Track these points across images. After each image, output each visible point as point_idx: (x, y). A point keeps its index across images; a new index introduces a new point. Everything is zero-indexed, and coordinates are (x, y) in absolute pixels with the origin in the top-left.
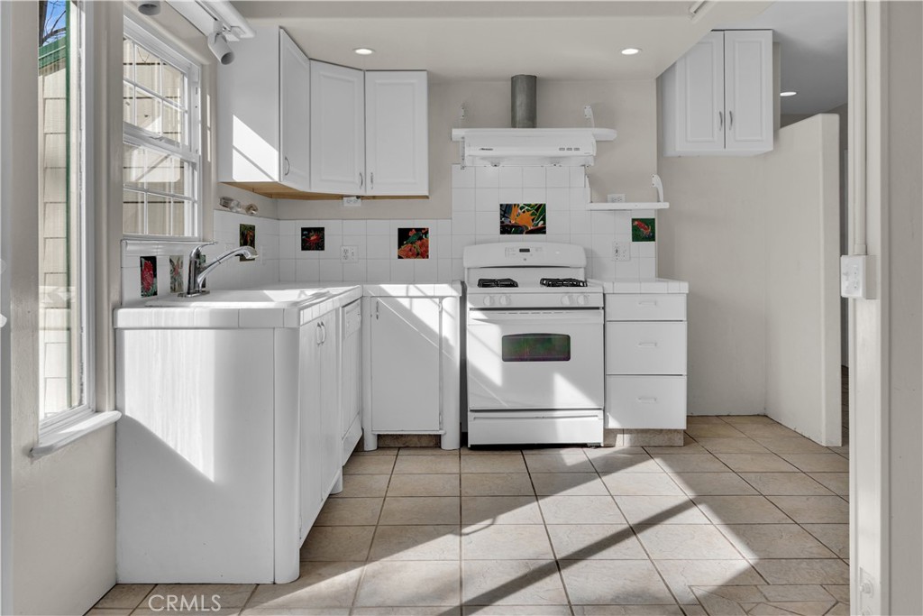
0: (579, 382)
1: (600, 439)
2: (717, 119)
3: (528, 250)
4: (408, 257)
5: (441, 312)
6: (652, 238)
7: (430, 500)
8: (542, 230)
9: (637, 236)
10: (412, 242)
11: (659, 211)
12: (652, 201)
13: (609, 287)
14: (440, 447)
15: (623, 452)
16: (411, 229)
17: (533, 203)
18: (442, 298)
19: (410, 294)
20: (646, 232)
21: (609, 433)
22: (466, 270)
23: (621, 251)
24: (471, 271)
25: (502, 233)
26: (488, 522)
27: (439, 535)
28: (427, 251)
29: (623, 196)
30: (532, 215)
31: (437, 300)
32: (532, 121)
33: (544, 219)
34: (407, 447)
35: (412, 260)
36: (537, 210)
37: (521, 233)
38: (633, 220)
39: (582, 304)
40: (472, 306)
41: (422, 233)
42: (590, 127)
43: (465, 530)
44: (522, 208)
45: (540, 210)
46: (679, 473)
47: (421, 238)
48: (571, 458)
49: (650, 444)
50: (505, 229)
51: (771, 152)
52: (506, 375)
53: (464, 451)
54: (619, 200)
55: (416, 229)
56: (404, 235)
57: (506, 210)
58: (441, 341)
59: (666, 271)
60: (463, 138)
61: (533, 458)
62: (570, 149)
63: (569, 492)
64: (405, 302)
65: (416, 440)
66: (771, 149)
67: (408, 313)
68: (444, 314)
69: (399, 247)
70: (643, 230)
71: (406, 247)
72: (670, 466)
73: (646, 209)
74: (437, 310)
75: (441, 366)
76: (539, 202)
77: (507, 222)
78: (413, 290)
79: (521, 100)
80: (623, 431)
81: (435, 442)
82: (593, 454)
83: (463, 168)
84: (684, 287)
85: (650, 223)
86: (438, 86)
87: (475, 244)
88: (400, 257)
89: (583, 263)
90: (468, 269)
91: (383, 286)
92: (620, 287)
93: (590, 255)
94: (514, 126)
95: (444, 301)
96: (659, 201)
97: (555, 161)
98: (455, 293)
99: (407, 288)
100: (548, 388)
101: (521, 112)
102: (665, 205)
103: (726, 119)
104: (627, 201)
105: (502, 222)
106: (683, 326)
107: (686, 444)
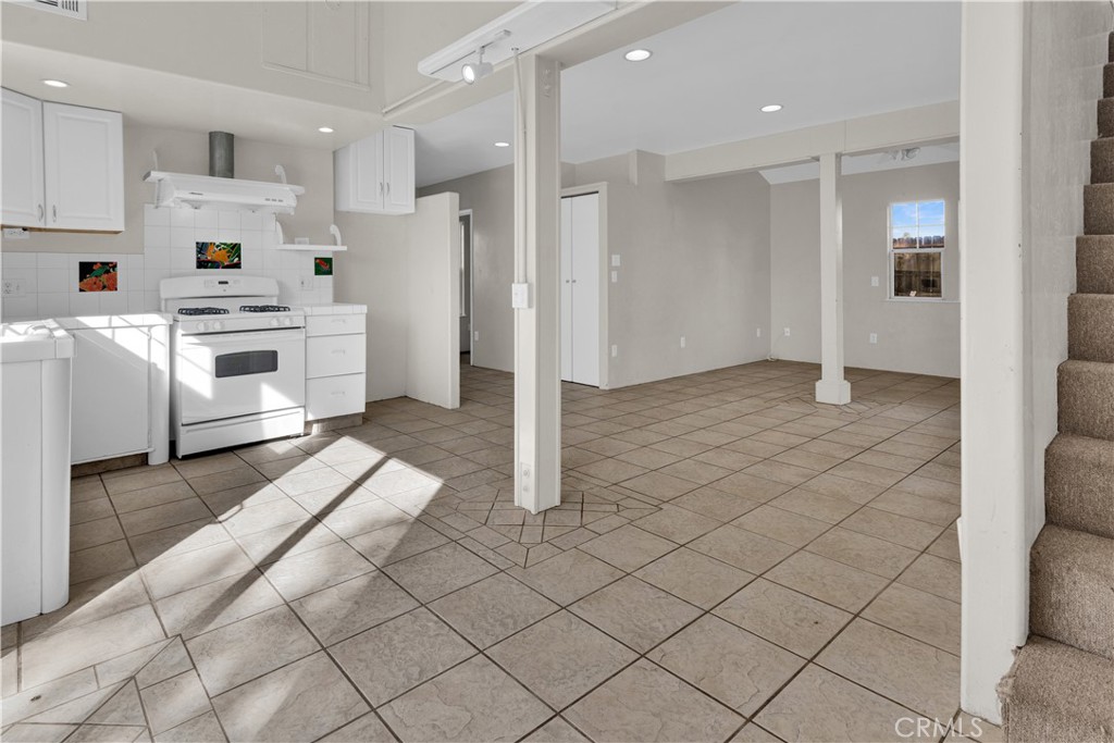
0: (283, 388)
1: (301, 430)
2: (379, 187)
3: (226, 283)
4: (92, 290)
5: (149, 340)
6: (330, 273)
7: (169, 506)
8: (237, 266)
9: (318, 271)
10: (96, 275)
11: (335, 253)
12: (330, 244)
13: (308, 310)
14: (147, 464)
15: (318, 436)
16: (96, 263)
17: (229, 242)
18: (150, 327)
19: (113, 325)
20: (326, 268)
21: (308, 424)
22: (163, 302)
23: (305, 284)
24: (170, 303)
25: (199, 267)
26: (237, 508)
27: (199, 528)
28: (116, 284)
29: (307, 239)
30: (228, 252)
31: (146, 329)
32: (229, 172)
33: (239, 256)
34: (109, 471)
35: (97, 293)
36: (233, 248)
37: (217, 267)
38: (316, 259)
39: (288, 324)
40: (184, 333)
41: (109, 268)
42: (281, 182)
43: (220, 518)
44: (218, 246)
45: (235, 249)
46: (368, 443)
47: (108, 272)
48: (280, 448)
49: (337, 427)
50: (201, 264)
51: (412, 214)
52: (216, 389)
53: (175, 463)
54: (305, 243)
55: (102, 263)
56: (86, 269)
57: (202, 248)
58: (150, 367)
59: (340, 297)
60: (160, 180)
61: (246, 455)
62: (275, 200)
63: (290, 473)
64: (107, 333)
65: (119, 462)
66: (413, 211)
67: (111, 342)
68: (152, 341)
69: (81, 280)
70: (323, 266)
71: (90, 279)
72: (360, 439)
73: (325, 250)
74: (146, 338)
75: (149, 389)
76: (234, 242)
77: (203, 258)
78: (116, 320)
79: (220, 153)
80: (318, 421)
81: (142, 460)
82: (296, 442)
83: (157, 207)
84: (364, 309)
85: (329, 261)
86: (135, 130)
87: (170, 277)
88: (81, 290)
89: (277, 292)
90: (166, 300)
91: (79, 318)
92: (317, 310)
93: (281, 285)
94: (212, 173)
95: (153, 330)
96: (336, 244)
97: (254, 208)
98: (164, 322)
99: (110, 320)
100: (256, 396)
101: (220, 164)
102: (340, 248)
103: (385, 188)
104: (311, 243)
105: (198, 258)
106: (364, 337)
107: (364, 423)
